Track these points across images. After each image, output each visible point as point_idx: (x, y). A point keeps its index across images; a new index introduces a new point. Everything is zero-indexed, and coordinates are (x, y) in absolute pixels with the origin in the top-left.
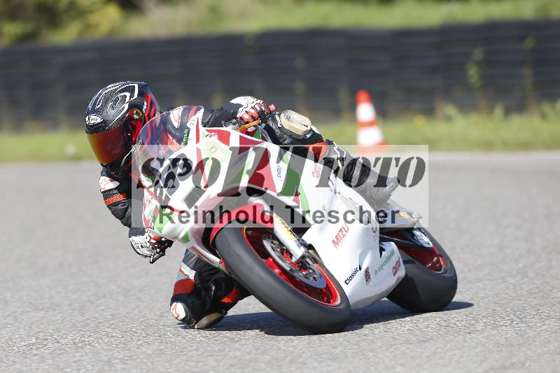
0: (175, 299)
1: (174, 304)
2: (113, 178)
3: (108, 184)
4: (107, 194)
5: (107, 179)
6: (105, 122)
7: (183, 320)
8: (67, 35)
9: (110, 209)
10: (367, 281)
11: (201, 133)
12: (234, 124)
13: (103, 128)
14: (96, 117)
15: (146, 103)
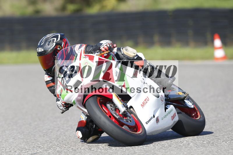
0: (78, 129)
1: (77, 131)
2: (50, 76)
3: (47, 78)
4: (47, 82)
5: (47, 76)
6: (45, 51)
7: (81, 138)
8: (94, 10)
9: (49, 89)
10: (157, 123)
11: (82, 56)
12: (98, 52)
13: (44, 53)
14: (41, 49)
15: (63, 43)
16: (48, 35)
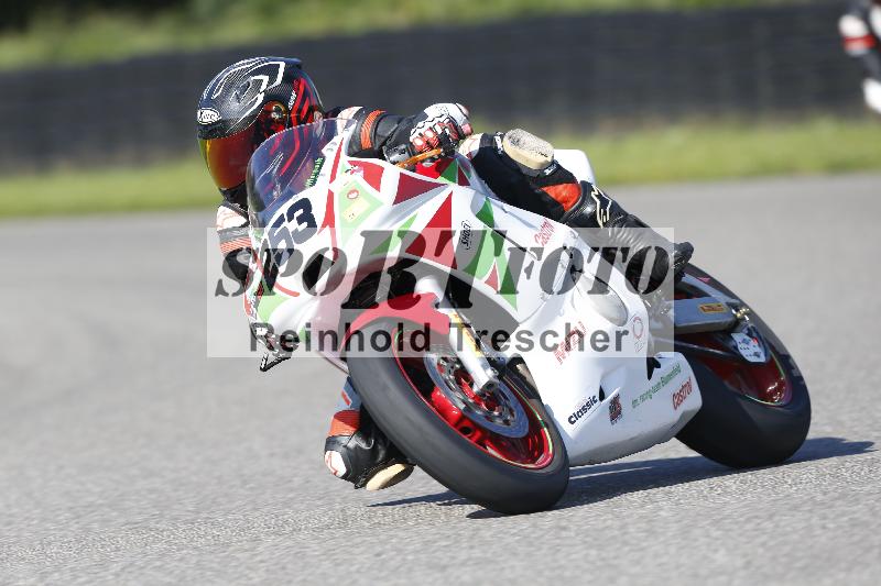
2: (238, 212)
3: (229, 219)
5: (229, 211)
6: (224, 123)
7: (345, 477)
10: (612, 418)
11: (340, 165)
12: (402, 152)
13: (222, 130)
14: (212, 113)
15: (294, 95)
16: (246, 61)
